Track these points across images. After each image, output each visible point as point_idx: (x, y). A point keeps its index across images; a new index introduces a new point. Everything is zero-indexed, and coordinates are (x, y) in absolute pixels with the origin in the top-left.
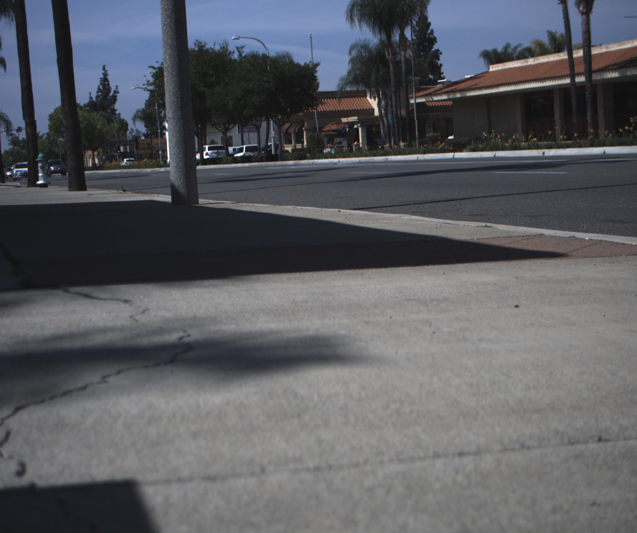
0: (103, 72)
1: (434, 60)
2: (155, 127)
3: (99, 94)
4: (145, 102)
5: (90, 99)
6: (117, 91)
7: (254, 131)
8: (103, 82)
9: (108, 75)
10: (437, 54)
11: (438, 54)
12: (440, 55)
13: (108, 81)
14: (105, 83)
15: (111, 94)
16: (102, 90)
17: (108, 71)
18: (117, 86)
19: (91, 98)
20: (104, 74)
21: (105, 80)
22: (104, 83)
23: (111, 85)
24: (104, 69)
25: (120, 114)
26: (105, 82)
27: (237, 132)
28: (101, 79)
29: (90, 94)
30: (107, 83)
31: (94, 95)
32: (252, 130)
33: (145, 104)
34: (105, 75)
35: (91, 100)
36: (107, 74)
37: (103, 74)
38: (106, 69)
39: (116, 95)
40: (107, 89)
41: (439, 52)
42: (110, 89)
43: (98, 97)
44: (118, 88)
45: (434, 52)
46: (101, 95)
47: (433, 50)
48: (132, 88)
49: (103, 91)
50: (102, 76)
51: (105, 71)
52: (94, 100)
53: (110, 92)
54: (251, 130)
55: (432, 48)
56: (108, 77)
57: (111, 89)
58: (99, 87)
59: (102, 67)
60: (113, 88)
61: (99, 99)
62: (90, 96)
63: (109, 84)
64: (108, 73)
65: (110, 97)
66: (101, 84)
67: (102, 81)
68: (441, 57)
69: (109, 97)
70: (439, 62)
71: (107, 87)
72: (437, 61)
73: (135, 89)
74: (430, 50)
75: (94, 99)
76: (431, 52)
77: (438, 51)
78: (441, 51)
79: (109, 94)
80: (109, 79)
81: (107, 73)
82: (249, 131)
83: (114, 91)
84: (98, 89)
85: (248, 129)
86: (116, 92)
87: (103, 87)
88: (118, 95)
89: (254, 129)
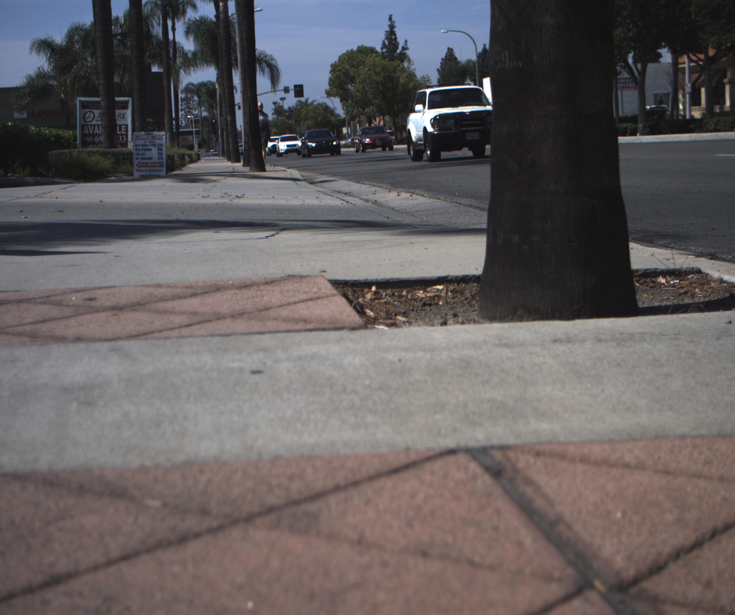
0: (389, 23)
3: (384, 50)
4: (440, 61)
6: (406, 47)
7: (631, 87)
8: (388, 36)
9: (395, 27)
13: (395, 35)
15: (399, 51)
16: (387, 46)
17: (395, 22)
18: (406, 41)
20: (391, 26)
21: (391, 34)
22: (391, 37)
23: (398, 40)
24: (390, 19)
26: (392, 36)
28: (386, 32)
30: (393, 37)
32: (627, 86)
33: (441, 63)
34: (392, 27)
36: (394, 26)
37: (389, 25)
38: (393, 19)
39: (405, 52)
40: (393, 44)
42: (397, 44)
44: (408, 43)
46: (386, 51)
48: (442, 31)
49: (388, 47)
50: (388, 29)
51: (392, 22)
53: (397, 47)
54: (626, 86)
56: (395, 30)
57: (398, 44)
58: (384, 41)
59: (388, 17)
60: (401, 44)
63: (396, 39)
64: (396, 24)
65: (398, 54)
66: (386, 39)
67: (387, 35)
69: (396, 55)
71: (393, 42)
73: (447, 32)
79: (396, 51)
81: (394, 24)
82: (622, 87)
84: (382, 44)
85: (621, 85)
86: (404, 49)
87: (389, 43)
88: (407, 52)
89: (630, 85)
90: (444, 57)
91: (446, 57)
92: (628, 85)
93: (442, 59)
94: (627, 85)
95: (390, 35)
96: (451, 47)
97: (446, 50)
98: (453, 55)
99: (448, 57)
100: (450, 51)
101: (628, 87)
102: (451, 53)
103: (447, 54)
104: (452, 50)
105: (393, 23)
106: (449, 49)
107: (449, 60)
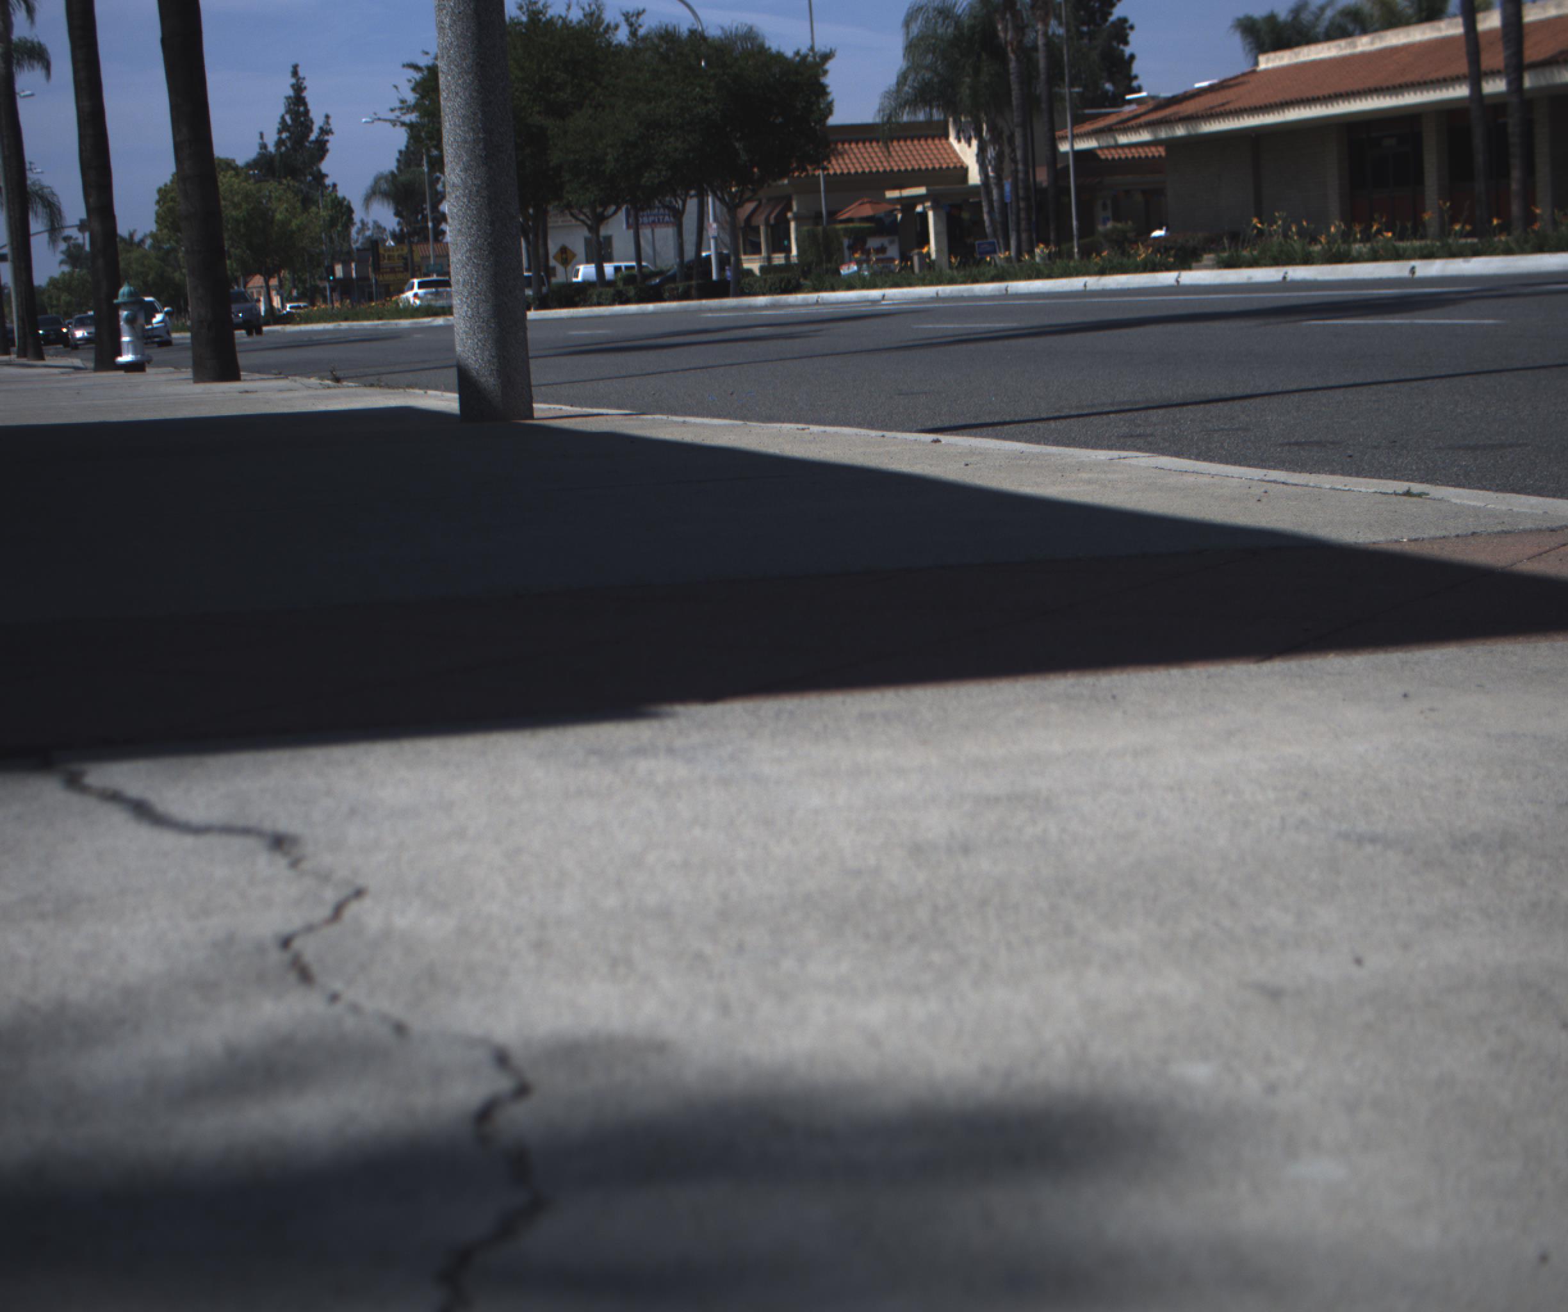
0: (293, 81)
1: (1115, 44)
2: (420, 217)
3: (284, 135)
4: (397, 155)
5: (261, 148)
6: (328, 128)
7: (667, 222)
8: (292, 106)
9: (305, 88)
10: (1122, 30)
11: (1125, 29)
12: (1128, 31)
13: (305, 104)
14: (299, 109)
15: (313, 136)
16: (290, 126)
17: (304, 78)
18: (327, 117)
19: (264, 146)
20: (296, 87)
21: (297, 102)
22: (296, 108)
23: (312, 114)
24: (295, 73)
25: (335, 186)
26: (299, 106)
27: (624, 226)
28: (288, 98)
29: (262, 135)
30: (302, 109)
31: (271, 140)
32: (661, 220)
33: (398, 161)
34: (298, 88)
35: (263, 151)
36: (303, 86)
37: (293, 86)
38: (301, 73)
39: (326, 138)
40: (302, 123)
41: (1127, 25)
42: (309, 123)
43: (280, 143)
44: (331, 121)
45: (1113, 23)
46: (287, 137)
47: (1112, 18)
48: (364, 120)
49: (292, 129)
50: (291, 93)
51: (298, 79)
52: (271, 153)
53: (311, 130)
54: (659, 220)
55: (1110, 14)
56: (305, 94)
57: (312, 123)
58: (283, 118)
59: (290, 69)
60: (318, 122)
61: (283, 149)
62: (261, 141)
63: (307, 112)
64: (306, 83)
65: (312, 142)
66: (287, 112)
67: (289, 105)
68: (1132, 37)
69: (307, 144)
70: (1128, 50)
71: (302, 119)
72: (1121, 47)
73: (373, 122)
74: (1106, 20)
75: (271, 148)
76: (1108, 24)
77: (1123, 21)
78: (1131, 21)
79: (309, 136)
80: (308, 100)
81: (302, 83)
82: (654, 222)
83: (321, 129)
84: (280, 123)
85: (651, 219)
86: (326, 131)
87: (293, 120)
88: (329, 137)
89: (667, 218)
90: (403, 148)
91: (407, 147)
92: (663, 219)
93: (400, 152)
94: (661, 217)
95: (295, 104)
101: (663, 222)
105: (301, 81)
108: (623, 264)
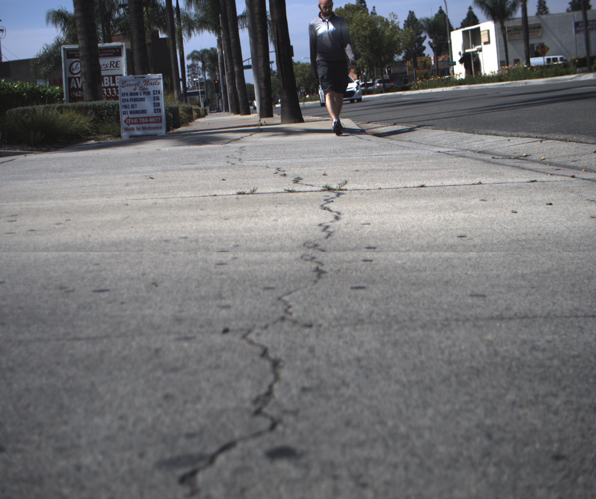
18: (374, 7)
21: (361, 2)
22: (361, 4)
30: (363, 4)
42: (366, 10)
57: (368, 10)
60: (370, 10)
83: (372, 12)
90: (406, 19)
91: (408, 19)
93: (405, 21)
96: (412, 11)
97: (408, 14)
98: (414, 17)
99: (410, 19)
100: (411, 14)
102: (412, 15)
103: (409, 16)
104: (413, 13)
106: (410, 12)
107: (411, 21)
108: (551, 57)
